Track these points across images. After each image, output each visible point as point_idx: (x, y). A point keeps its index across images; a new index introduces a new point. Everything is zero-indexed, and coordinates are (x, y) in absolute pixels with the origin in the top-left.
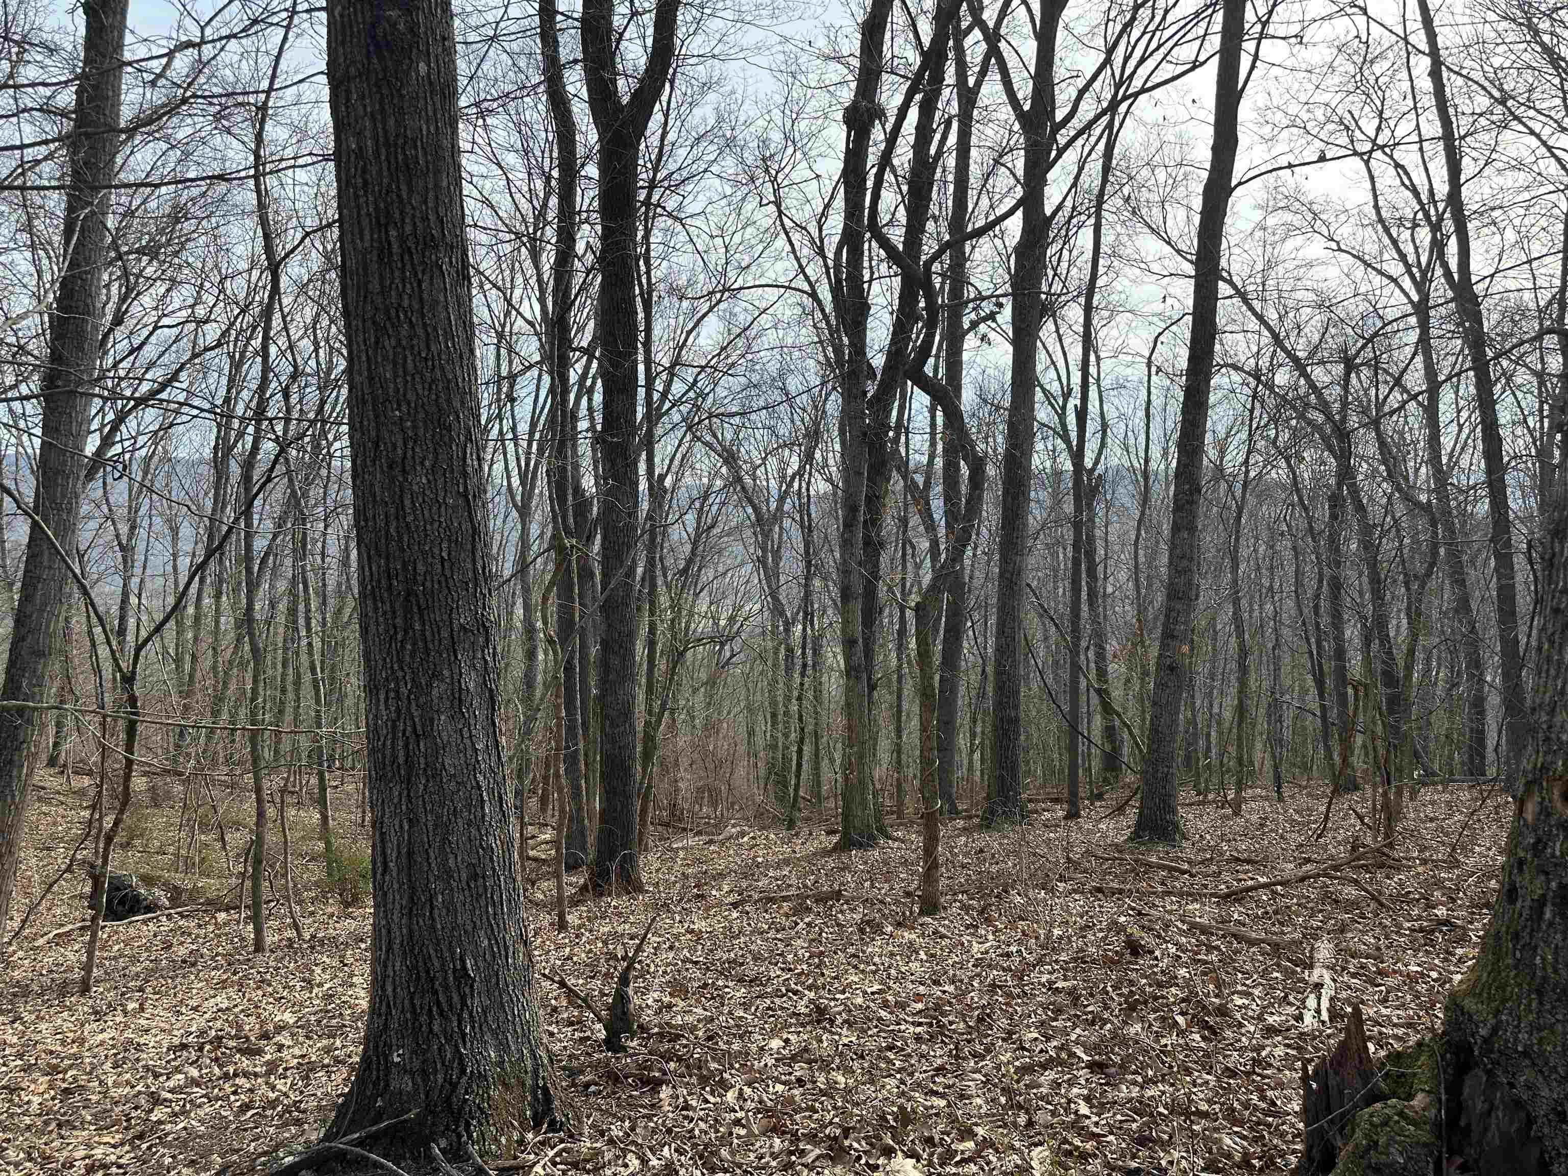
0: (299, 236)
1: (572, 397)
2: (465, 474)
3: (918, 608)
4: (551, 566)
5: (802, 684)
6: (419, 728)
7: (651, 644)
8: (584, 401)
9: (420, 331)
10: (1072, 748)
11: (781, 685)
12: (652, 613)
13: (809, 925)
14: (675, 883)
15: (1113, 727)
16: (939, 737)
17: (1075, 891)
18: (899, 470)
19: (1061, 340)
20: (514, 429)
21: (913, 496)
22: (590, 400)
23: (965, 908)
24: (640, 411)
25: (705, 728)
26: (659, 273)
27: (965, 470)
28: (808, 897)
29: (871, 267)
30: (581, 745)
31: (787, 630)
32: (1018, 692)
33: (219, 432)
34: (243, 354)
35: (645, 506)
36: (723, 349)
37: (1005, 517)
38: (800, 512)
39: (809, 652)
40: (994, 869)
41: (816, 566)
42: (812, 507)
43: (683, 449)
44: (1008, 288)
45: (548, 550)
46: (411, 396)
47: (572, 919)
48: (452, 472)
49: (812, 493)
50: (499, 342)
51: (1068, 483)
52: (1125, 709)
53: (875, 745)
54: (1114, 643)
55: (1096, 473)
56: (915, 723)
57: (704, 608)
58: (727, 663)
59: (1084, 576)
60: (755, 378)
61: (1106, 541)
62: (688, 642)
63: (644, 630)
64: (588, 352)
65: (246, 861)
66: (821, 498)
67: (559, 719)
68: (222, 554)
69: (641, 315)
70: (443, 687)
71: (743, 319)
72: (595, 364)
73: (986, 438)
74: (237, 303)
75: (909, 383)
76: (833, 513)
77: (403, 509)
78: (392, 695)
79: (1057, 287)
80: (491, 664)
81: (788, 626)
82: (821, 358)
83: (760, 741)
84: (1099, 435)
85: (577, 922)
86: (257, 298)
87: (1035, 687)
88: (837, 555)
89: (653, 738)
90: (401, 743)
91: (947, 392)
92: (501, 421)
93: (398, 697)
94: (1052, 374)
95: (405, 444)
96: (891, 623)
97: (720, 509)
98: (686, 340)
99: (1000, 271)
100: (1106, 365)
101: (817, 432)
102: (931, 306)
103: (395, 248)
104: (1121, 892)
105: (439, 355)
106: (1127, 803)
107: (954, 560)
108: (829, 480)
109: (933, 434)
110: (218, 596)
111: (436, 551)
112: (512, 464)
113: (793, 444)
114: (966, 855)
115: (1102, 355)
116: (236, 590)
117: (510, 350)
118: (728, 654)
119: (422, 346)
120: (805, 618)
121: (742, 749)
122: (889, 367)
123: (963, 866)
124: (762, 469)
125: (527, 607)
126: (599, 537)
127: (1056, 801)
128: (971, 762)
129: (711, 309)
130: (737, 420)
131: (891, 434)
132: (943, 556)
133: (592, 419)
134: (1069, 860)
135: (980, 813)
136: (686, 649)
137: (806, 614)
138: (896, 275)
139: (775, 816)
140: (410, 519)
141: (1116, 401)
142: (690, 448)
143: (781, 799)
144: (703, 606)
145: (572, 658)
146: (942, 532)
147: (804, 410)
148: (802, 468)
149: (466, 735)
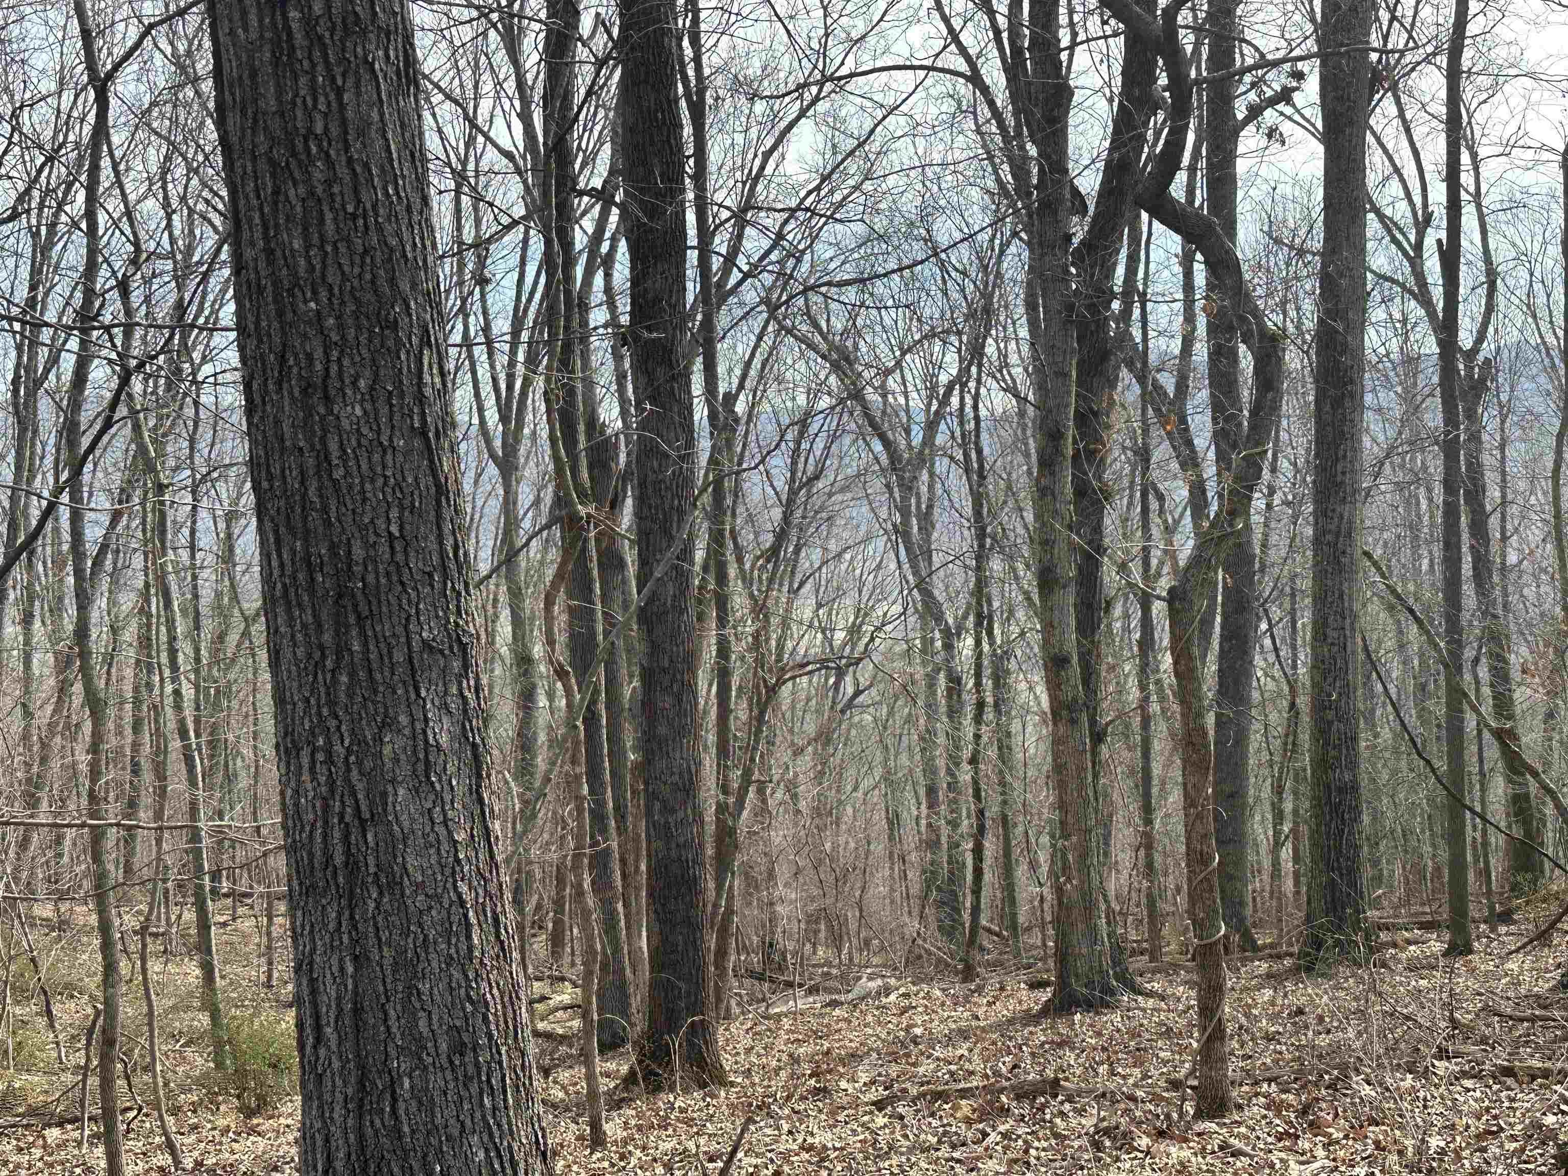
0: (133, 33)
1: (579, 271)
2: (421, 399)
3: (1173, 597)
4: (554, 554)
5: (977, 737)
6: (363, 808)
7: (723, 674)
8: (599, 280)
9: (343, 171)
10: (1455, 837)
11: (941, 740)
12: (722, 622)
13: (1005, 1135)
14: (777, 1071)
15: (1527, 796)
16: (1217, 817)
17: (1465, 1074)
18: (1130, 366)
19: (1408, 130)
20: (486, 329)
21: (1157, 411)
22: (608, 276)
23: (1275, 1106)
24: (692, 289)
25: (817, 812)
26: (715, 60)
27: (1246, 360)
28: (1002, 1090)
29: (1072, 24)
30: (615, 845)
31: (948, 646)
32: (1355, 739)
33: (19, 357)
34: (52, 227)
35: (704, 445)
36: (825, 178)
37: (1320, 439)
38: (964, 445)
39: (988, 684)
40: (1323, 1041)
41: (994, 538)
42: (984, 436)
43: (765, 346)
44: (1311, 45)
45: (548, 526)
46: (333, 277)
47: (612, 1128)
48: (402, 396)
49: (983, 412)
50: (459, 186)
51: (1430, 375)
52: (1547, 765)
53: (1107, 837)
54: (1524, 650)
55: (1480, 357)
56: (1175, 797)
57: (808, 614)
58: (850, 704)
59: (1465, 536)
60: (880, 224)
61: (1504, 473)
62: (783, 670)
63: (709, 653)
64: (604, 196)
65: (89, 1043)
66: (999, 421)
67: (579, 799)
68: (32, 553)
69: (687, 131)
70: (400, 742)
71: (858, 124)
72: (614, 216)
73: (1284, 303)
74: (41, 147)
75: (1145, 216)
76: (1020, 442)
77: (327, 459)
78: (320, 757)
79: (1398, 39)
80: (472, 703)
81: (950, 638)
82: (991, 184)
83: (910, 839)
84: (1483, 291)
85: (621, 1134)
86: (71, 137)
87: (1386, 734)
88: (1029, 516)
89: (732, 832)
90: (337, 834)
91: (1210, 226)
92: (466, 316)
93: (330, 760)
94: (1395, 189)
95: (327, 354)
96: (1127, 629)
97: (828, 448)
98: (762, 168)
99: (1297, 17)
100: (1488, 171)
101: (988, 310)
102: (1179, 83)
103: (299, 38)
104: (1546, 1073)
105: (375, 207)
106: (1552, 925)
107: (1233, 513)
108: (1012, 390)
109: (1189, 302)
110: (27, 620)
111: (381, 523)
112: (486, 389)
113: (947, 332)
114: (1274, 1018)
115: (1482, 152)
116: (57, 610)
117: (478, 198)
118: (850, 691)
119: (349, 196)
120: (978, 624)
121: (879, 848)
122: (1107, 191)
123: (1269, 1038)
124: (897, 375)
125: (517, 621)
126: (629, 502)
127: (1427, 926)
128: (1276, 864)
129: (802, 114)
130: (851, 294)
131: (1116, 305)
132: (1214, 508)
133: (611, 304)
134: (1454, 1023)
135: (1296, 949)
136: (781, 682)
137: (979, 617)
138: (1115, 35)
139: (939, 960)
140: (338, 474)
141: (1510, 231)
142: (773, 348)
143: (948, 931)
144: (805, 608)
145: (593, 702)
146: (1210, 470)
147: (964, 273)
148: (964, 372)
149: (438, 819)
